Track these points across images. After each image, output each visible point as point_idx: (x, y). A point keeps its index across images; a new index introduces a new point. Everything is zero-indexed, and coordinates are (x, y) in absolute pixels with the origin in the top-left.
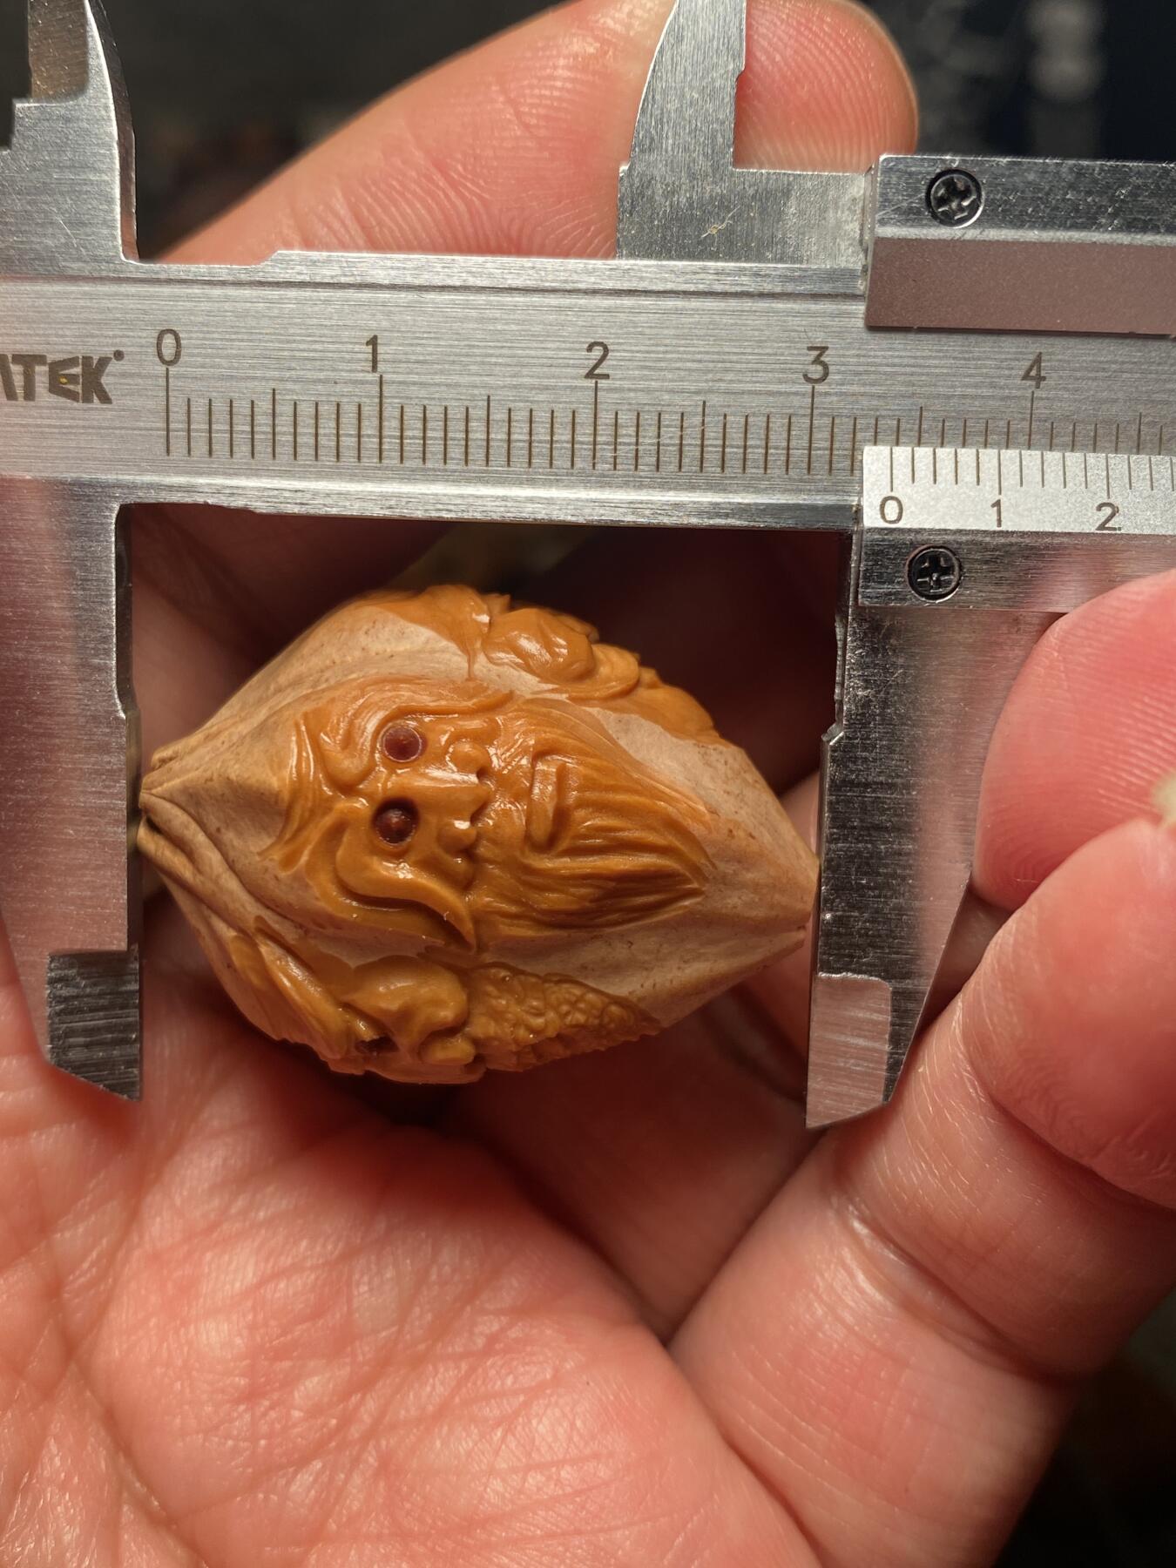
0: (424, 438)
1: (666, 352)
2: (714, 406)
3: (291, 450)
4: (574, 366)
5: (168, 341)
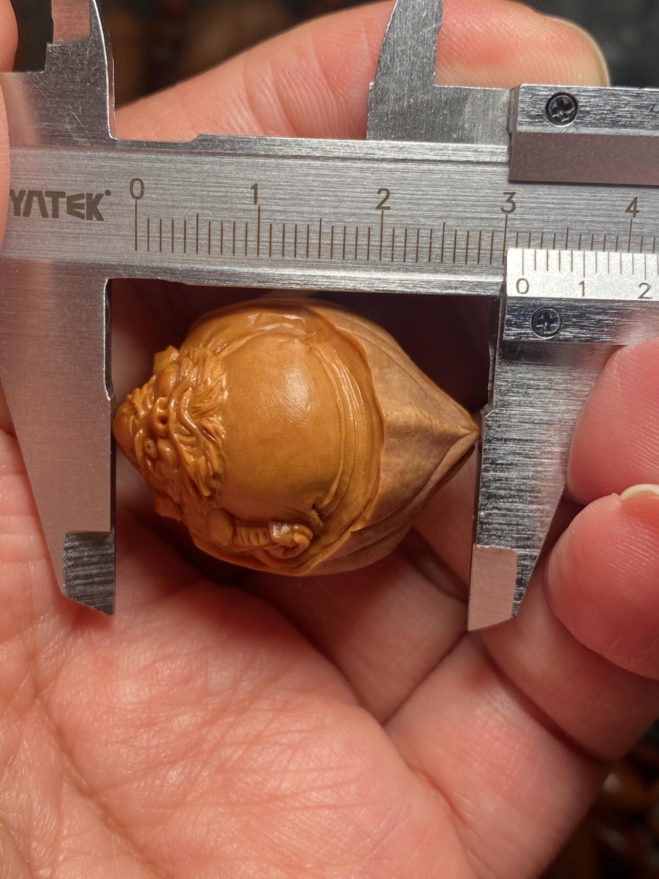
0: (283, 243)
1: (422, 195)
2: (449, 225)
3: (207, 249)
4: (369, 202)
5: (137, 185)
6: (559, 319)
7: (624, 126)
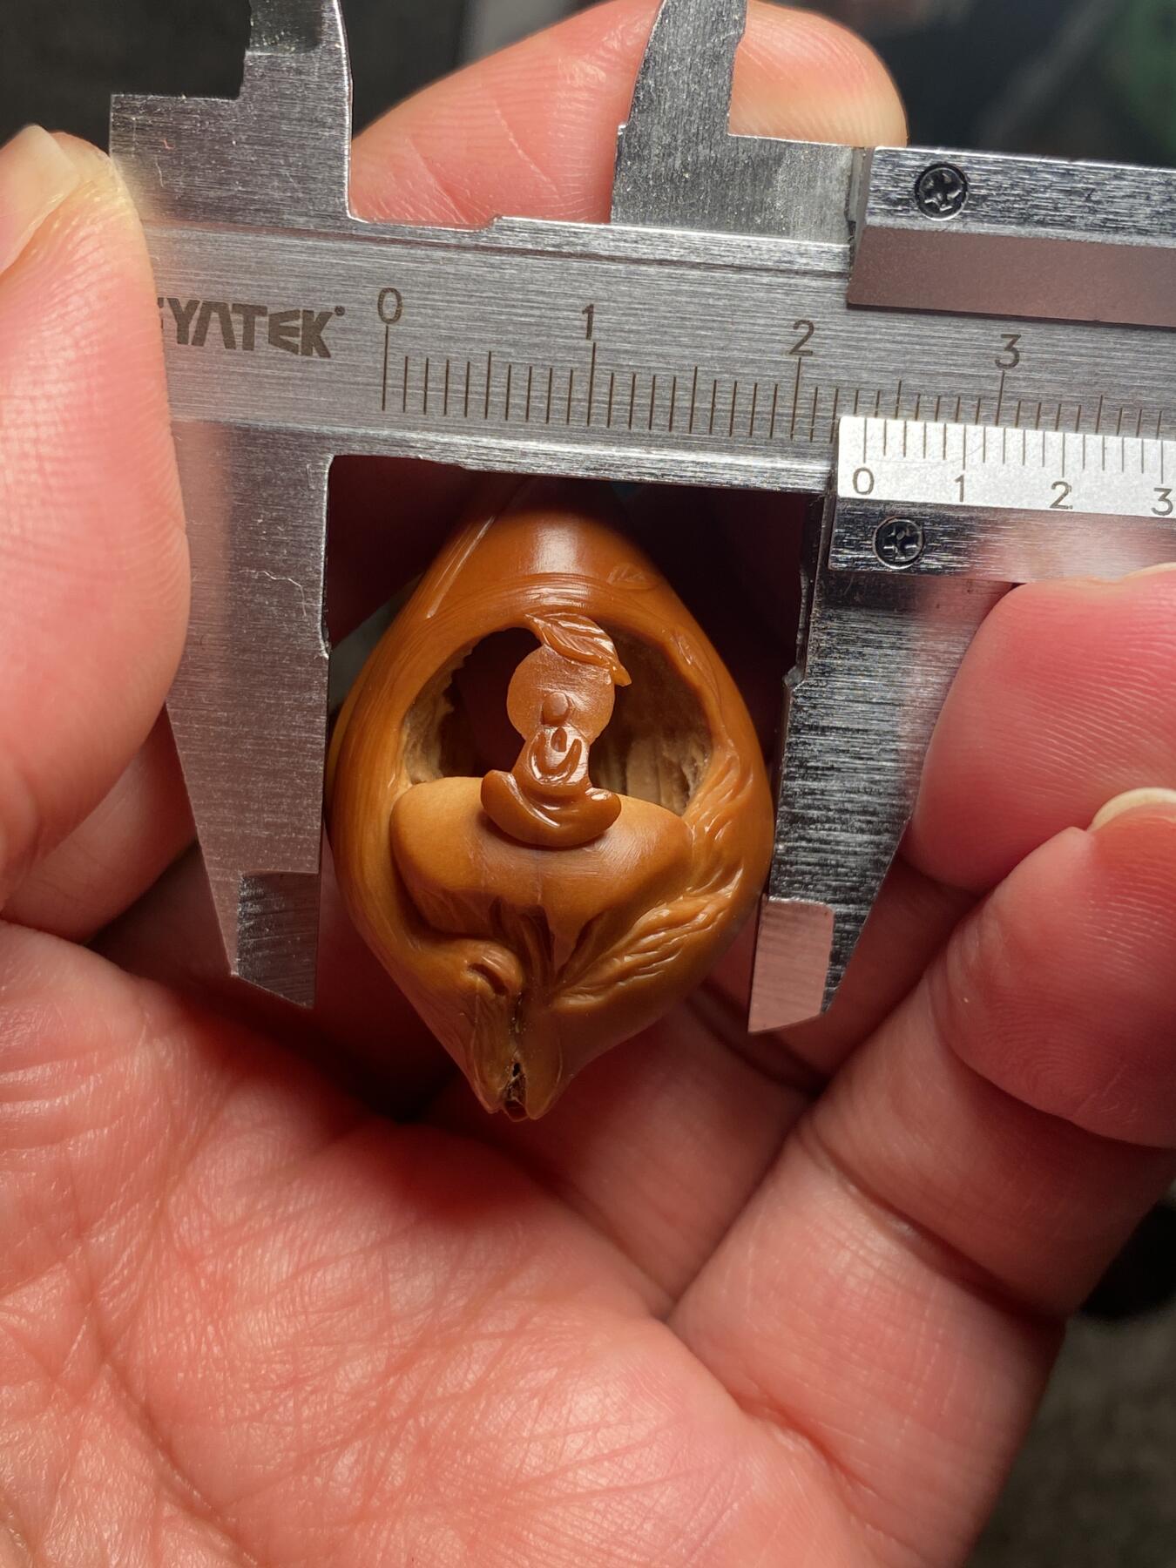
0: (632, 404)
1: (867, 333)
2: (910, 386)
3: (503, 411)
4: (780, 341)
5: (389, 299)
6: (920, 538)
7: (1042, 223)
